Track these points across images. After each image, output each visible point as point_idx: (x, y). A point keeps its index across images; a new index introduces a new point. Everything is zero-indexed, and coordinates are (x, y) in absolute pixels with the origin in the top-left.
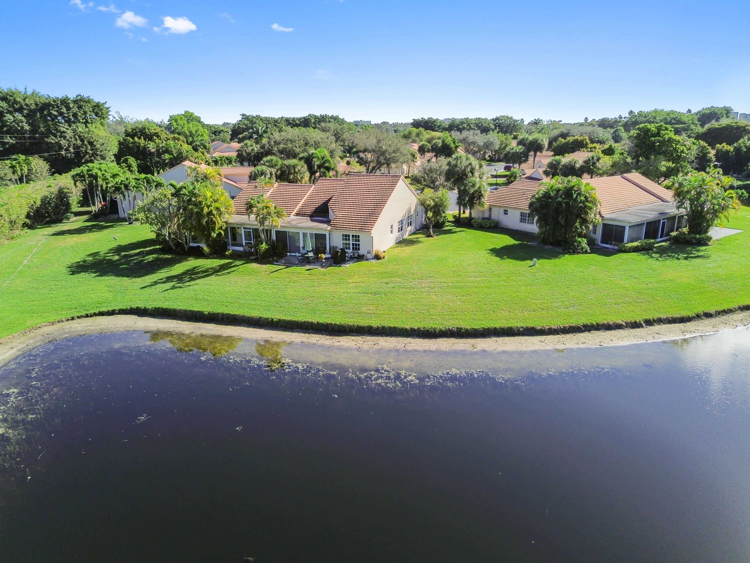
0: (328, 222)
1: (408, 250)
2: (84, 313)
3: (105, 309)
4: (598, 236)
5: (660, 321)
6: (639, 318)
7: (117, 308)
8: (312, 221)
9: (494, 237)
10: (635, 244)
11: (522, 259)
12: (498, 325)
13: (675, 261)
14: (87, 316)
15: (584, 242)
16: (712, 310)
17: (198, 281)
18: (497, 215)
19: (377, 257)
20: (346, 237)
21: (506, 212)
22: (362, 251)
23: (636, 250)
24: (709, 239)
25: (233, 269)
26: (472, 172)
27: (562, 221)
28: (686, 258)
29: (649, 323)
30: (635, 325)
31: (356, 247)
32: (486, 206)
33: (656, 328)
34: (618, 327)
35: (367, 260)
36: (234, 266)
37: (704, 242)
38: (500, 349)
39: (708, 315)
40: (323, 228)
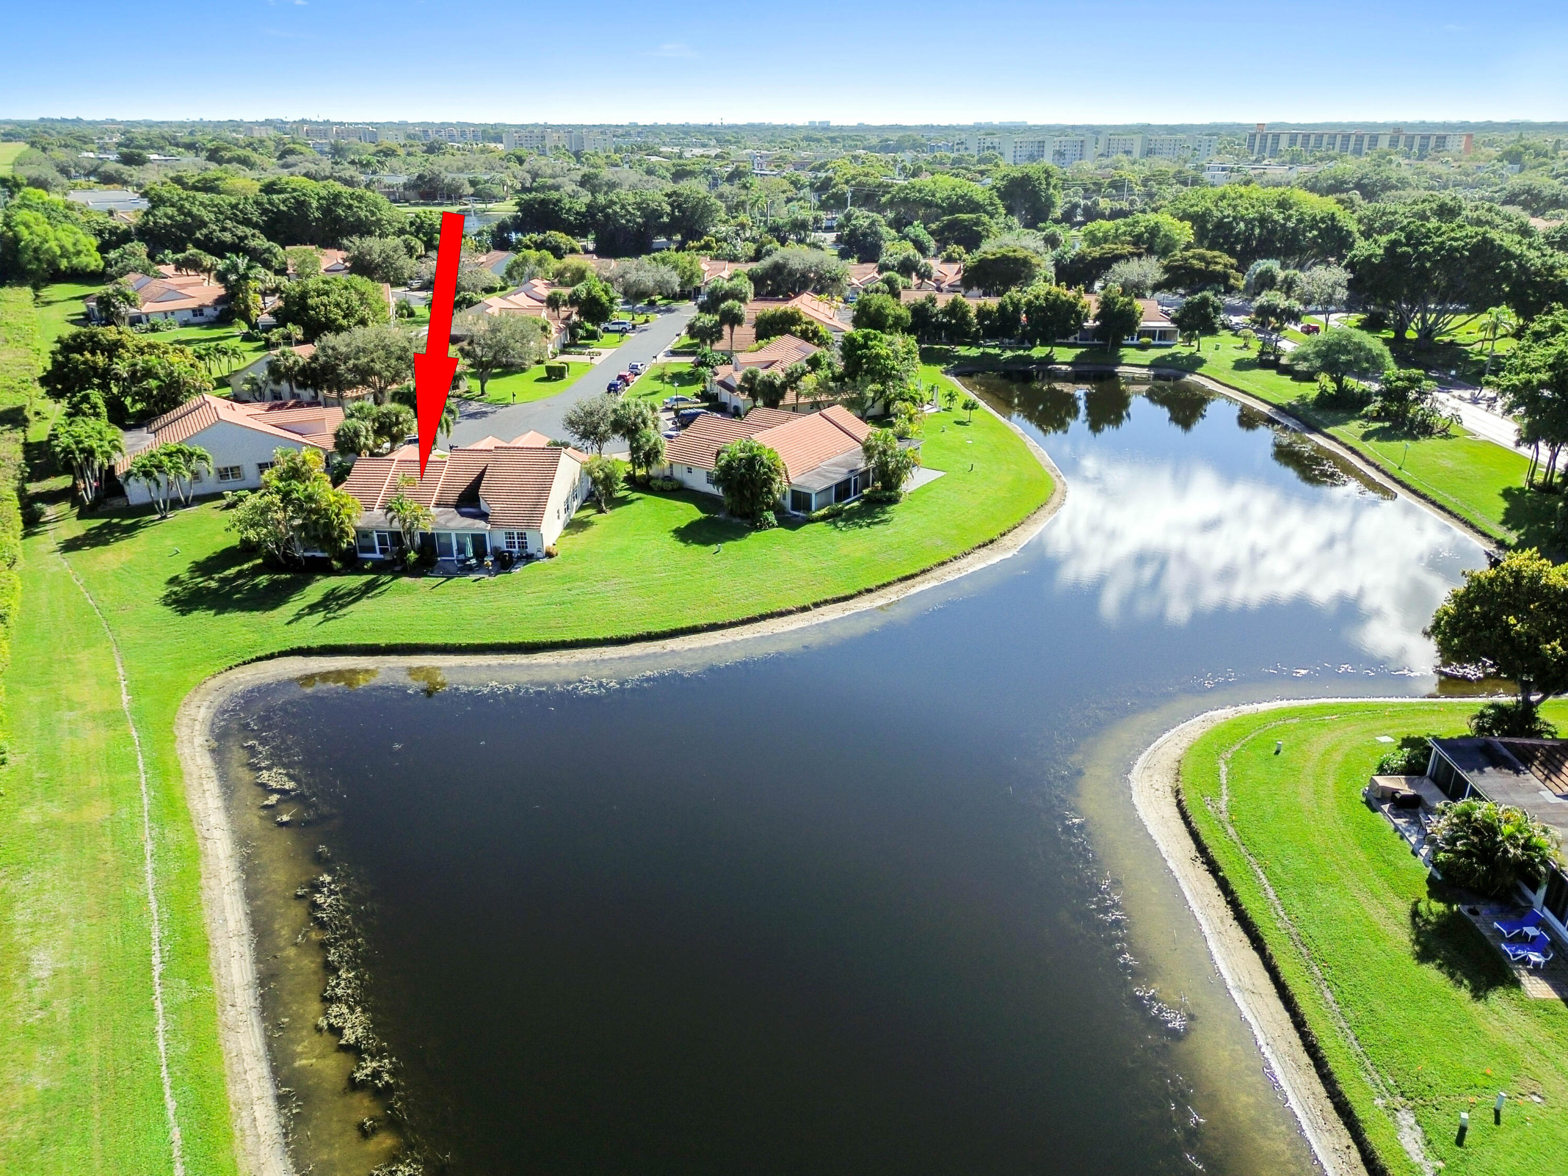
0: (484, 516)
1: (581, 537)
2: (240, 661)
3: (262, 654)
4: (788, 503)
5: (826, 602)
6: (808, 603)
7: (276, 651)
8: (463, 515)
9: (677, 508)
10: (823, 512)
11: (706, 543)
12: (684, 625)
13: (858, 530)
14: (244, 663)
15: (771, 516)
16: (872, 586)
17: (351, 608)
18: (680, 473)
19: (549, 555)
20: (510, 535)
21: (690, 470)
22: (530, 550)
23: (823, 518)
24: (900, 495)
25: (384, 587)
26: (644, 422)
27: (747, 494)
28: (868, 525)
29: (817, 605)
30: (805, 609)
31: (523, 546)
32: (666, 464)
33: (823, 609)
34: (790, 612)
35: (538, 559)
36: (383, 584)
37: (893, 501)
38: (687, 647)
39: (869, 591)
40: (480, 526)
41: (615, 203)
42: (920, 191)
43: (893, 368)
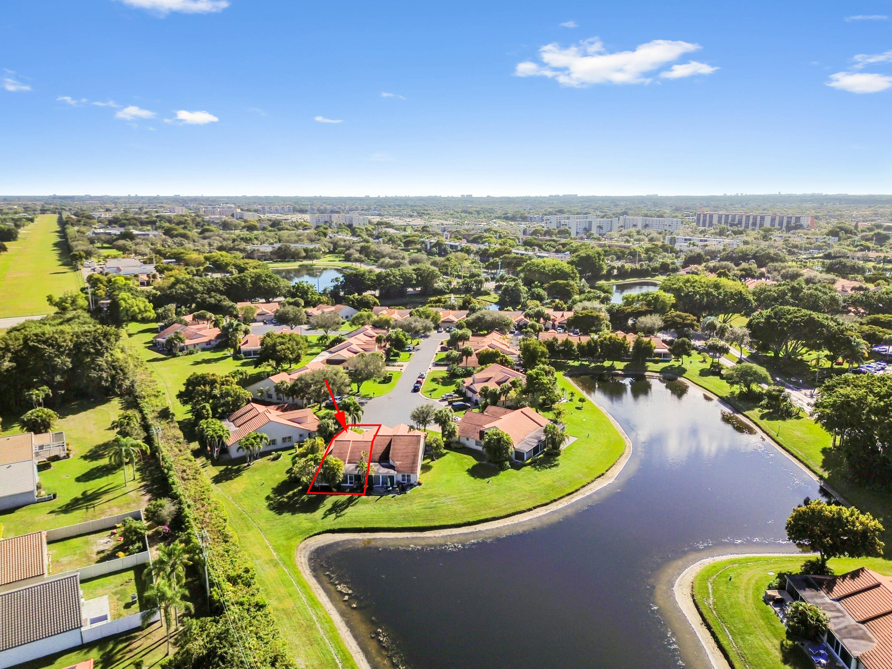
0: (392, 467)
1: (429, 474)
2: (308, 536)
3: (316, 532)
4: (513, 456)
5: (539, 506)
6: (531, 507)
7: (321, 531)
8: (384, 466)
9: (465, 458)
10: (529, 461)
11: (483, 477)
12: (482, 518)
13: (546, 470)
14: (310, 537)
15: (508, 463)
16: (556, 498)
17: (346, 511)
18: (463, 440)
19: (419, 484)
20: (403, 476)
21: (468, 439)
22: (412, 482)
23: (529, 464)
24: (560, 451)
25: (356, 501)
26: (449, 419)
27: (498, 454)
28: (550, 467)
29: (535, 508)
30: (530, 510)
31: (409, 480)
32: (458, 437)
33: (537, 509)
34: (524, 512)
35: (415, 486)
36: (355, 499)
37: (558, 454)
38: (485, 529)
39: (555, 501)
40: (392, 472)
41: (391, 275)
42: (537, 266)
43: (550, 388)
